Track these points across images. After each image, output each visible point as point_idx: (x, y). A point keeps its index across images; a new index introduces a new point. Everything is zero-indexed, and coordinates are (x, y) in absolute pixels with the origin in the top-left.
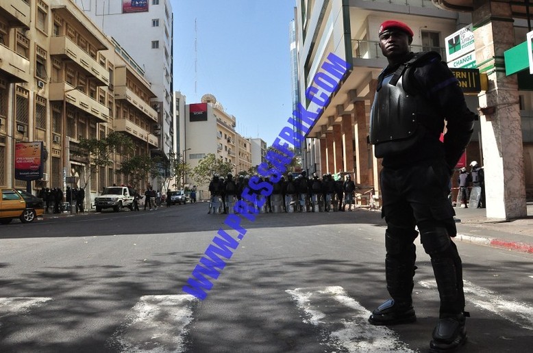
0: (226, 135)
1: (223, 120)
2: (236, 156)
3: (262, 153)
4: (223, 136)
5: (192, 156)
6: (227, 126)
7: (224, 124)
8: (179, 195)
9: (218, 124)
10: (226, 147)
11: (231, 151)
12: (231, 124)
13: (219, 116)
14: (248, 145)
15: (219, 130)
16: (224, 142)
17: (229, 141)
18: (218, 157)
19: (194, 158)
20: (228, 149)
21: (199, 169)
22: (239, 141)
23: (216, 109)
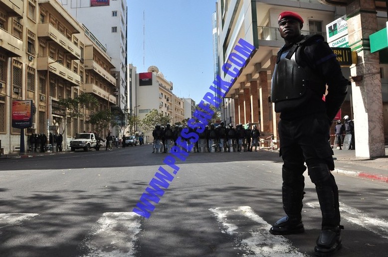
0: (165, 96)
1: (164, 85)
2: (173, 111)
3: (192, 109)
5: (141, 111)
6: (166, 89)
7: (164, 88)
8: (132, 139)
9: (160, 88)
10: (166, 104)
11: (170, 107)
12: (169, 88)
13: (161, 82)
14: (182, 103)
15: (160, 92)
16: (164, 101)
17: (168, 100)
18: (160, 112)
19: (142, 112)
20: (167, 106)
21: (146, 120)
22: (176, 100)
23: (158, 77)
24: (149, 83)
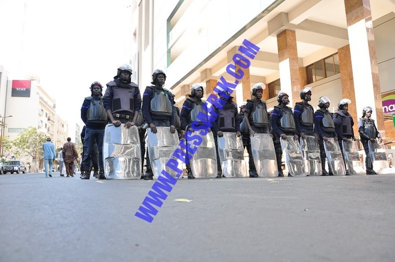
0: (46, 114)
1: (46, 99)
2: (55, 134)
3: (76, 135)
4: (45, 114)
5: (10, 130)
6: (48, 105)
7: (46, 103)
9: (40, 102)
10: (46, 124)
11: (51, 128)
12: (52, 105)
13: (42, 95)
14: (65, 126)
15: (41, 107)
16: (45, 120)
17: (49, 119)
18: (38, 131)
19: (13, 132)
20: (48, 127)
21: (18, 141)
22: (59, 121)
23: (39, 88)
24: (26, 93)
